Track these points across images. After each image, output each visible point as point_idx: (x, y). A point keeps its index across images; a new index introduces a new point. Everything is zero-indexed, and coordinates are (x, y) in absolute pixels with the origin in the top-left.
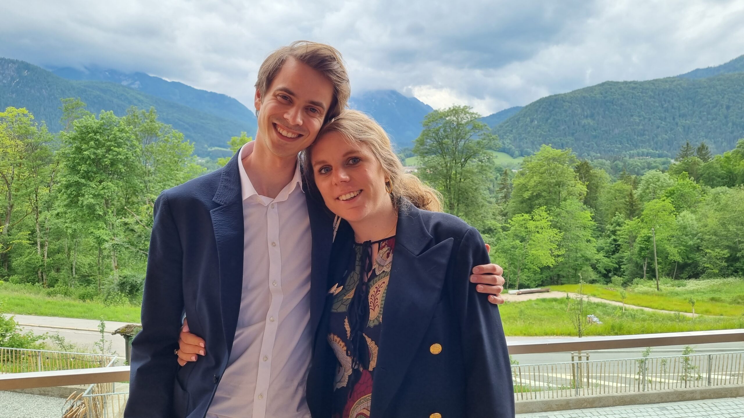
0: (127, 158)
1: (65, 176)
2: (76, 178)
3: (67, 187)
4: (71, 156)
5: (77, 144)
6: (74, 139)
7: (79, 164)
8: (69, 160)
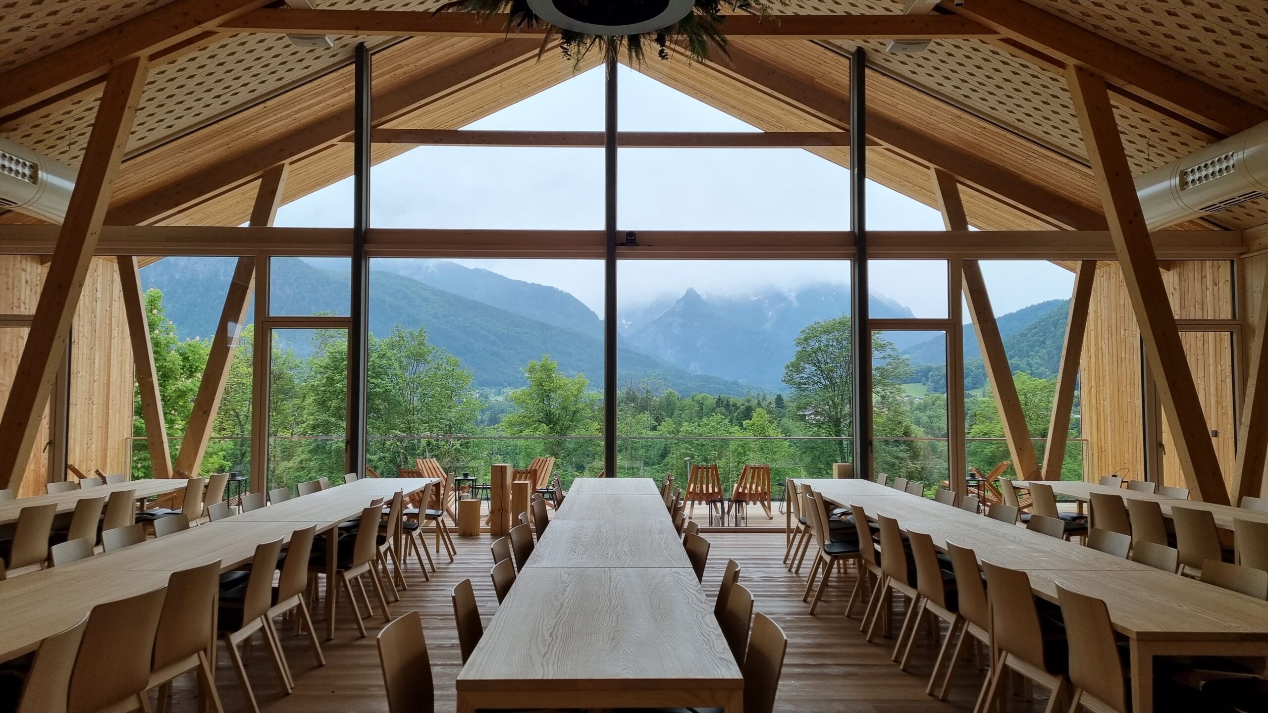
0: (386, 391)
1: (312, 414)
2: (324, 417)
3: (314, 428)
4: (321, 389)
5: (329, 373)
6: (325, 368)
7: (330, 399)
8: (318, 394)
